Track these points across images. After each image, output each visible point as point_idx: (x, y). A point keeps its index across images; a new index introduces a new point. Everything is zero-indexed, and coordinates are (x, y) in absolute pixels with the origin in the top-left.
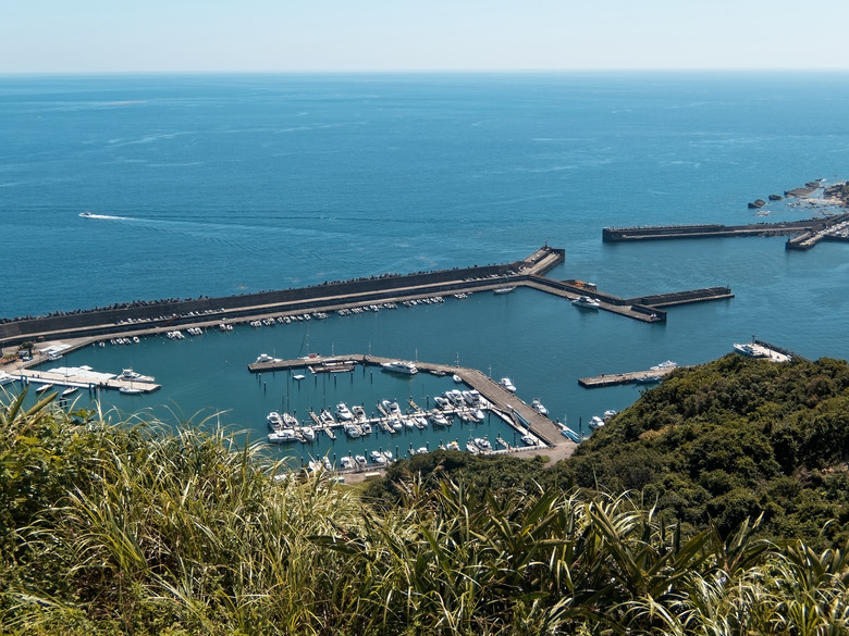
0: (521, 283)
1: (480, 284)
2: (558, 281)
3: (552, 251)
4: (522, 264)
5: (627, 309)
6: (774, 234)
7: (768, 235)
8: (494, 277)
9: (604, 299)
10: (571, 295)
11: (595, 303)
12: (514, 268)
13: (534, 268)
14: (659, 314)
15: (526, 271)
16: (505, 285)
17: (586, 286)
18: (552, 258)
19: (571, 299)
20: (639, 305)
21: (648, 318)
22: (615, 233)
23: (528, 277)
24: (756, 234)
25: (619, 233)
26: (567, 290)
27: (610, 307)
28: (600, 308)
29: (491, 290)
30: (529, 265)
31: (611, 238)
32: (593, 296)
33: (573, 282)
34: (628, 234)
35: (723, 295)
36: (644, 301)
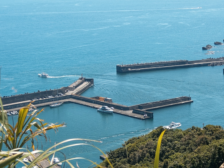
0: (67, 100)
1: (42, 102)
2: (89, 98)
3: (86, 80)
4: (68, 89)
5: (130, 113)
6: (216, 64)
7: (213, 65)
8: (50, 97)
9: (116, 107)
10: (97, 106)
11: (111, 110)
12: (62, 91)
13: (75, 90)
14: (149, 115)
15: (70, 93)
16: (57, 102)
17: (106, 100)
18: (85, 84)
19: (97, 108)
20: (137, 109)
21: (142, 117)
22: (124, 68)
23: (71, 97)
24: (206, 65)
25: (126, 68)
26: (94, 103)
27: (120, 111)
28: (114, 112)
29: (48, 106)
30: (72, 89)
31: (122, 71)
32: (110, 106)
33: (98, 98)
34: (131, 68)
35: (186, 101)
36: (140, 107)
